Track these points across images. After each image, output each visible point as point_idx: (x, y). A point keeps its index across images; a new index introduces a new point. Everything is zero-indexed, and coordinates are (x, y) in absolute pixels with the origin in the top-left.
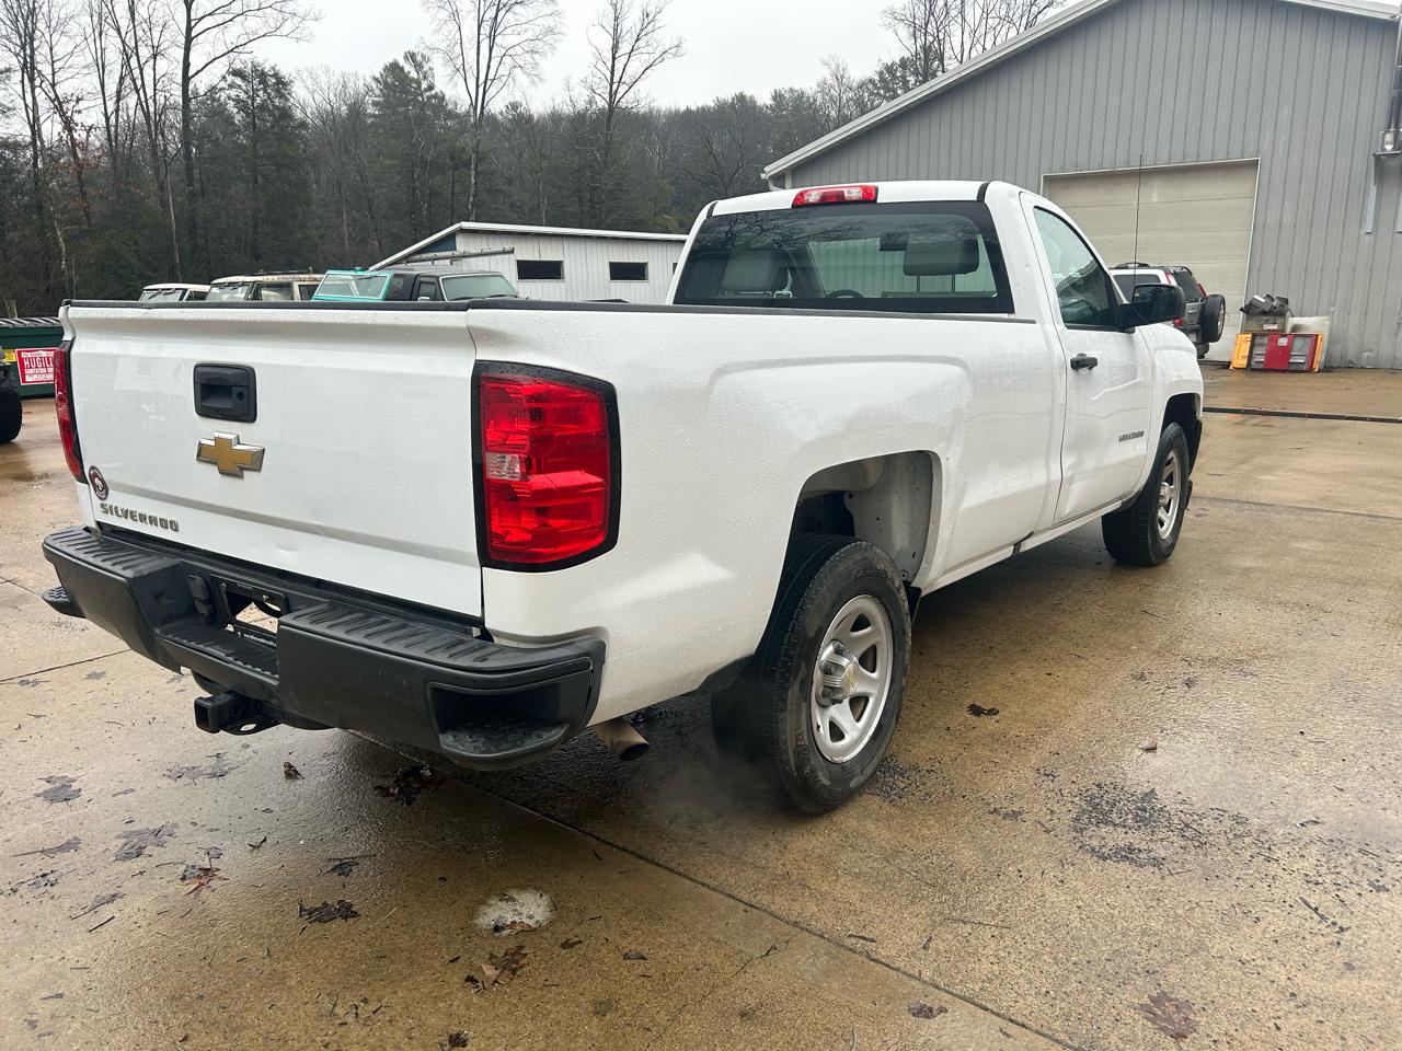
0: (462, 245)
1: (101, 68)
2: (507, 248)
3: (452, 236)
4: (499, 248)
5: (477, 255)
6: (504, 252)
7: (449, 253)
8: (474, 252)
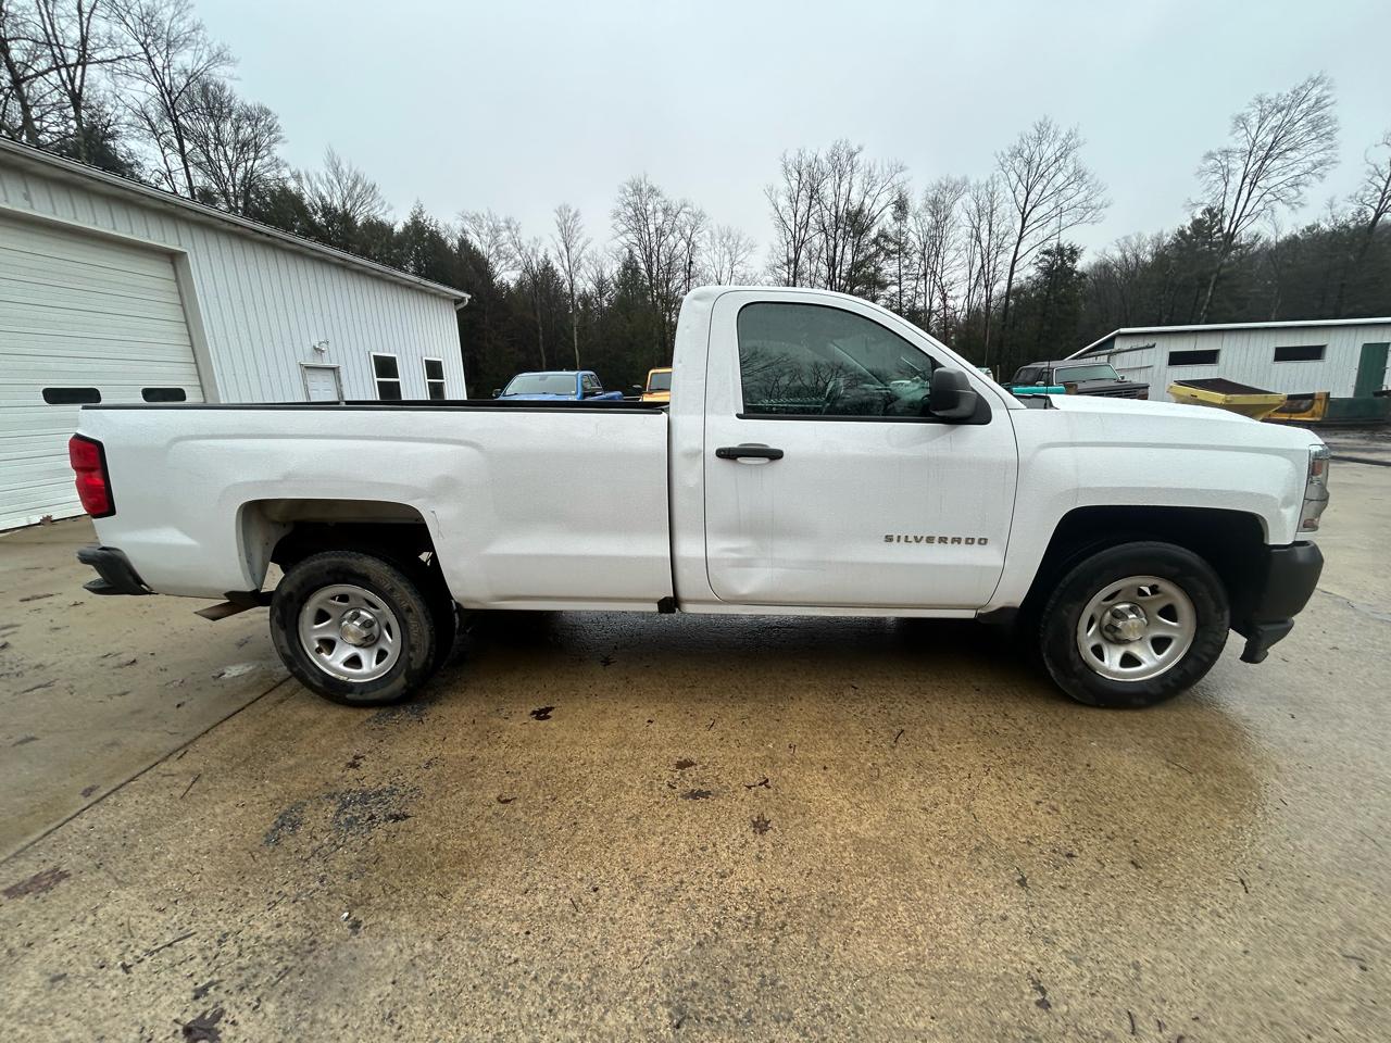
0: (1118, 345)
1: (971, 264)
2: (1151, 344)
3: (1113, 338)
4: (1146, 344)
5: (1127, 351)
6: (1148, 347)
7: (1108, 351)
8: (1126, 348)
